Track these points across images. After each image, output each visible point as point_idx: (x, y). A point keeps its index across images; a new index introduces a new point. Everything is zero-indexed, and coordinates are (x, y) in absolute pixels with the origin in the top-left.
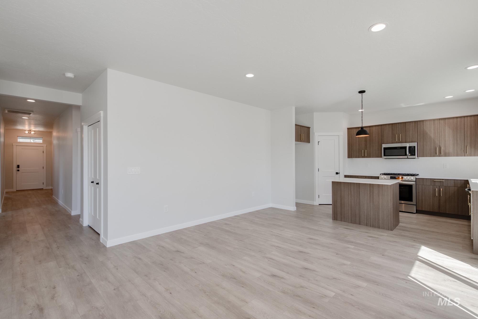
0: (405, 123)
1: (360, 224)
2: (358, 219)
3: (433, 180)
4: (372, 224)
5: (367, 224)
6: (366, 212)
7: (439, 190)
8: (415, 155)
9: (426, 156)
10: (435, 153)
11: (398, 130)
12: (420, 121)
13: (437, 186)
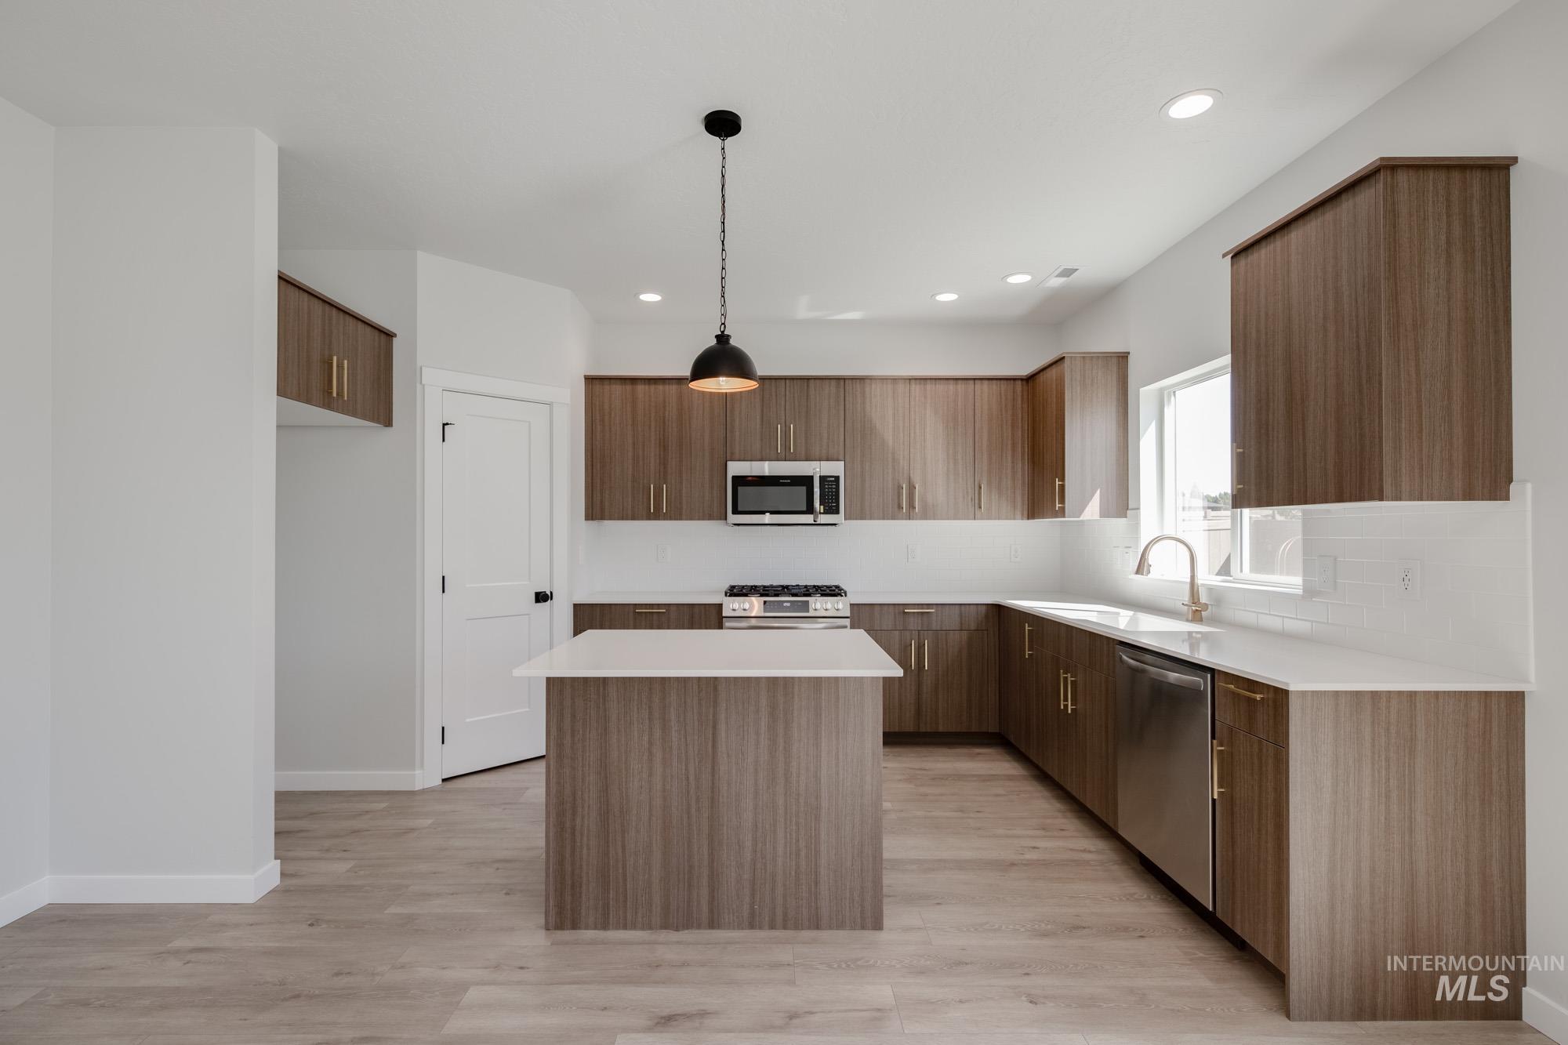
0: (807, 379)
1: (713, 924)
2: (705, 892)
3: (901, 608)
4: (779, 912)
5: (752, 914)
6: (748, 844)
7: (920, 648)
8: (837, 512)
9: (871, 518)
10: (896, 506)
11: (783, 409)
12: (854, 379)
13: (914, 632)
